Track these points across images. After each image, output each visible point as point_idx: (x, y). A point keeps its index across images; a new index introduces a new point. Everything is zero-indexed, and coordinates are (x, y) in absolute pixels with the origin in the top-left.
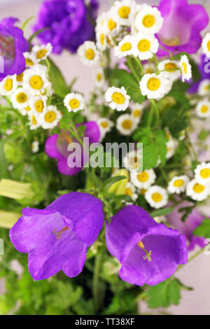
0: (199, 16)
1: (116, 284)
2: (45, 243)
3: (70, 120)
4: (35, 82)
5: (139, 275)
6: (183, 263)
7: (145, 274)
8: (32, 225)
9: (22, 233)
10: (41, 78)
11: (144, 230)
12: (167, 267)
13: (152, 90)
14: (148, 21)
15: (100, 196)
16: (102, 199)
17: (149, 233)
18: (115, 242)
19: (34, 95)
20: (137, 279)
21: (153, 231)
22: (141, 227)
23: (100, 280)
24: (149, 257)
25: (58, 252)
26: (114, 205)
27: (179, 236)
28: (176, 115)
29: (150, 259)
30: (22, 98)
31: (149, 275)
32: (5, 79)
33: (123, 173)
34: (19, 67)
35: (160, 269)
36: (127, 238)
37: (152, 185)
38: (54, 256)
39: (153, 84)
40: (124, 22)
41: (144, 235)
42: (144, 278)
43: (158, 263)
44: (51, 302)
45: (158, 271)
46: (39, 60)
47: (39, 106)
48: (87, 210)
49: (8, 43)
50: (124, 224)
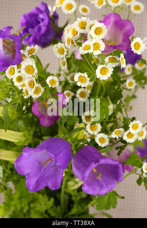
0: (128, 27)
1: (76, 196)
2: (36, 169)
3: (49, 93)
4: (29, 69)
5: (94, 189)
6: (121, 181)
7: (97, 188)
8: (28, 158)
9: (22, 163)
10: (32, 67)
11: (97, 161)
12: (111, 184)
13: (103, 74)
14: (98, 31)
15: (69, 140)
16: (70, 142)
17: (100, 163)
18: (78, 168)
19: (28, 78)
20: (92, 191)
21: (103, 161)
22: (94, 159)
23: (65, 193)
24: (99, 178)
25: (44, 175)
26: (76, 146)
27: (118, 164)
28: (114, 89)
29: (100, 179)
30: (20, 79)
31: (100, 188)
32: (9, 68)
33: (82, 125)
34: (18, 60)
35: (106, 184)
36: (87, 166)
37: (99, 133)
38: (42, 177)
39: (104, 71)
40: (82, 31)
41: (97, 164)
42: (97, 191)
43: (105, 181)
44: (34, 207)
45: (105, 186)
46: (30, 55)
47: (31, 84)
48: (62, 149)
49: (8, 44)
50: (84, 157)
